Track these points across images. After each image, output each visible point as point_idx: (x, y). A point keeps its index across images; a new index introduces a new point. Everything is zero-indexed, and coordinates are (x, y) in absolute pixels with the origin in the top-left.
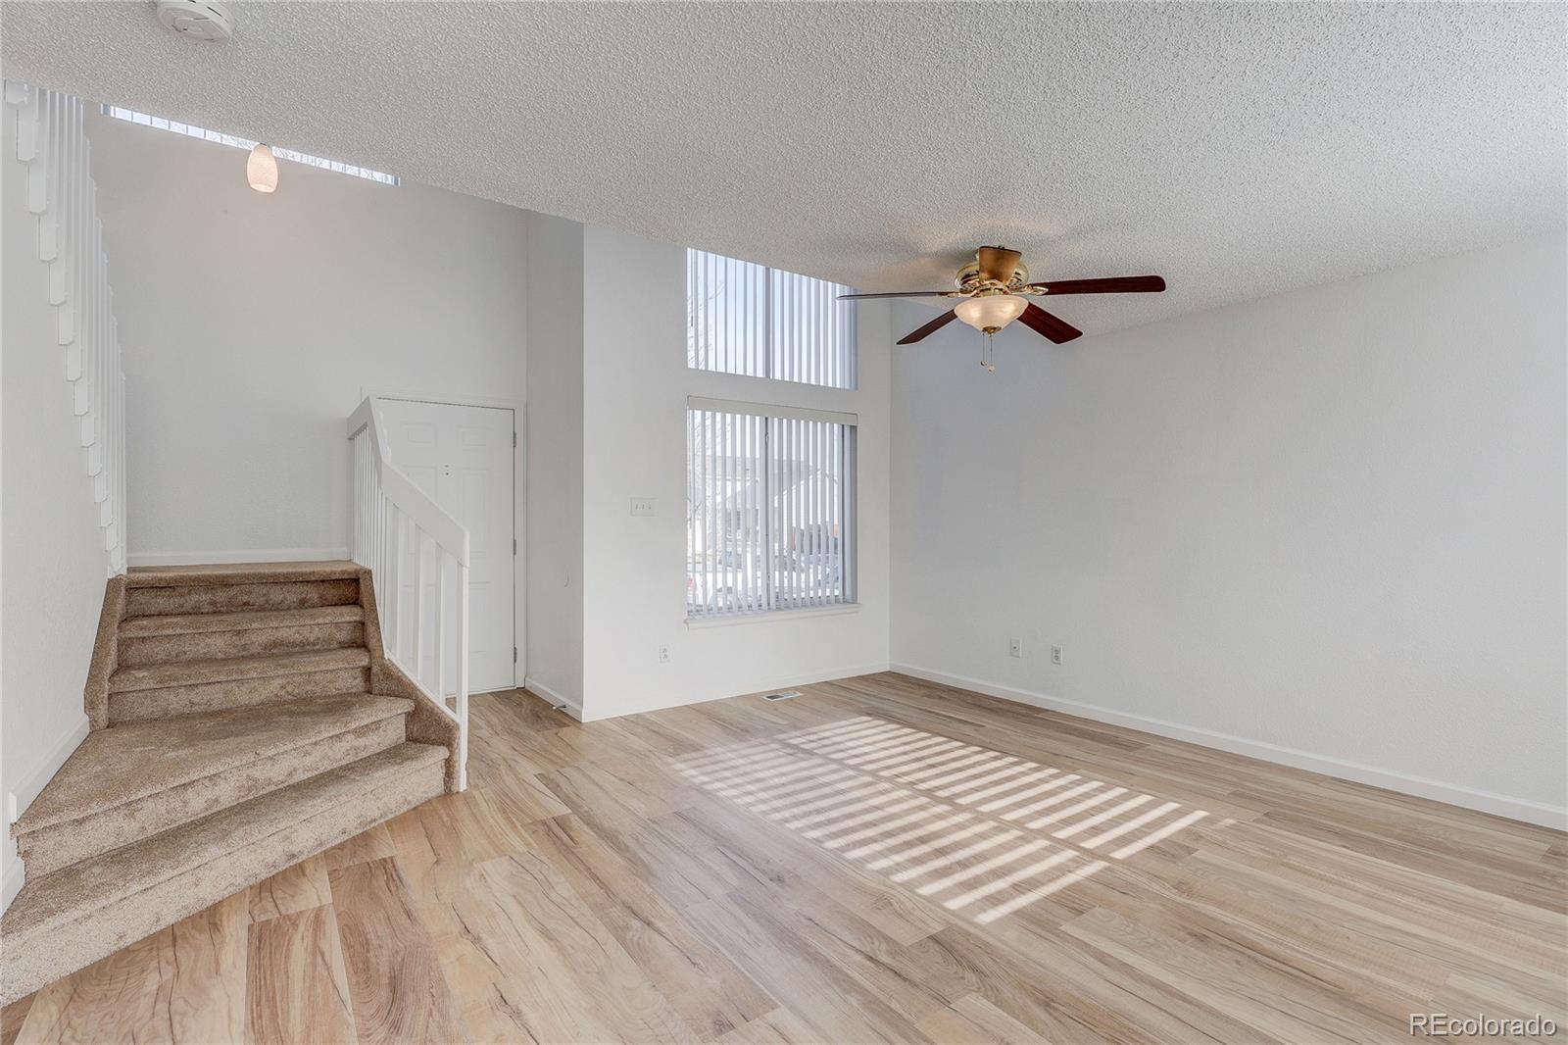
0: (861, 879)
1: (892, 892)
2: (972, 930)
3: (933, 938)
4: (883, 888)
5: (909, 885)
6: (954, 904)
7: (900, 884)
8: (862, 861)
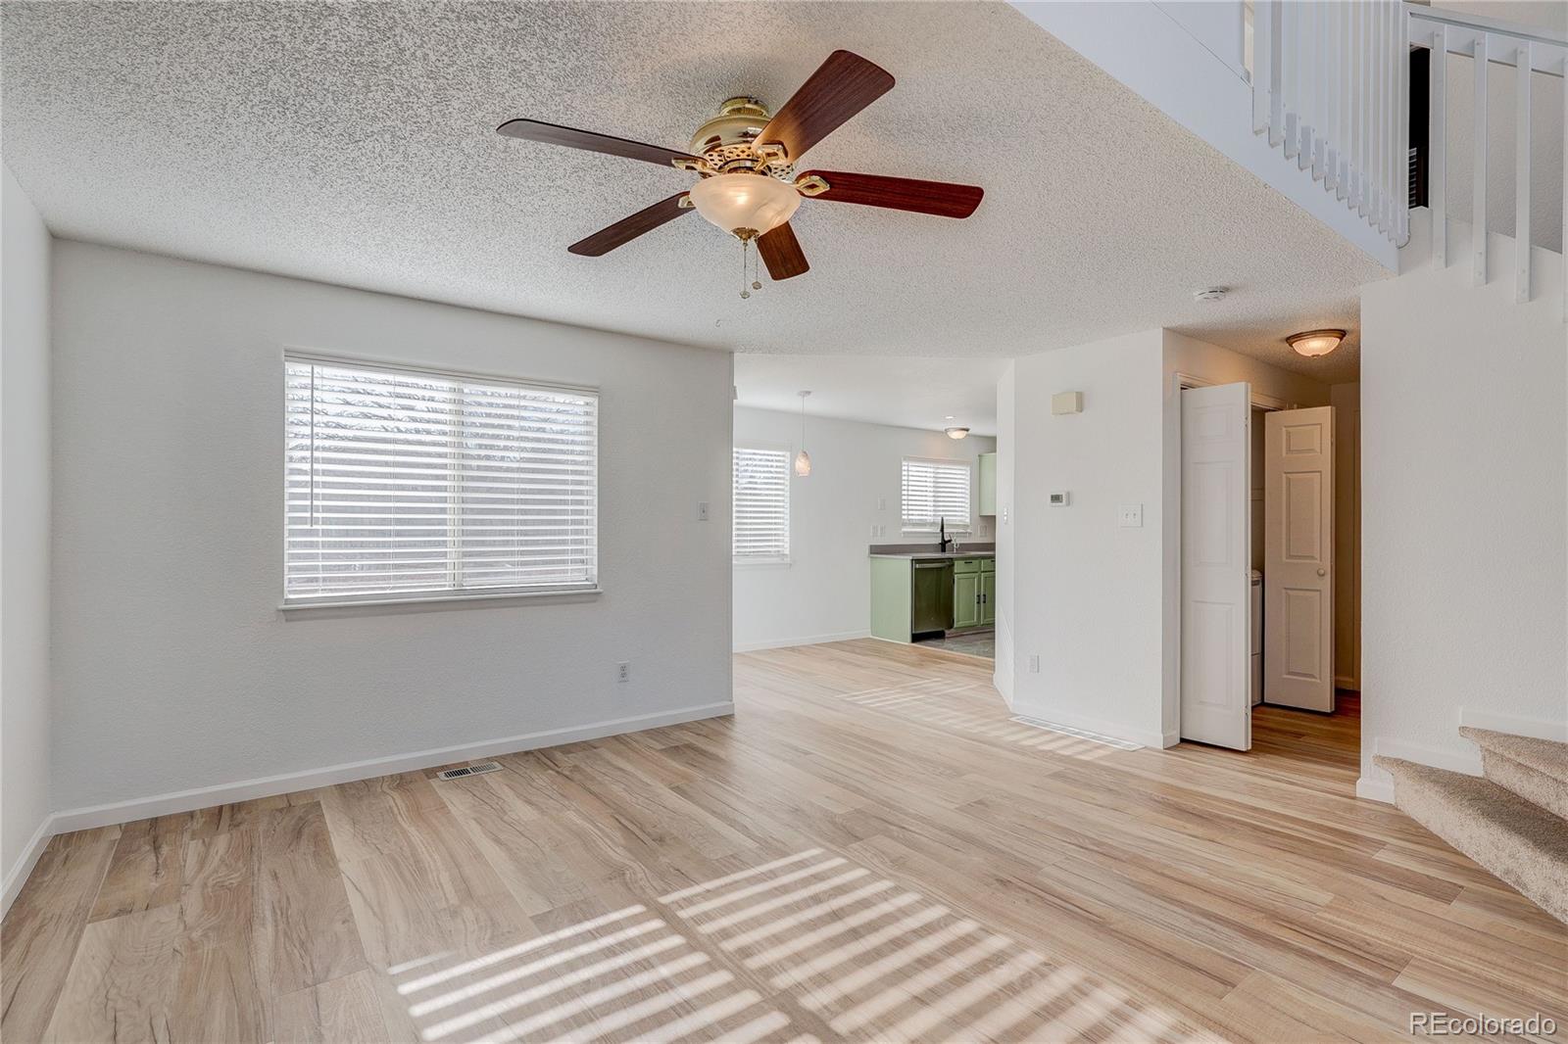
0: (921, 883)
1: (891, 872)
2: (828, 844)
3: (858, 839)
4: (901, 875)
5: (875, 877)
6: (838, 861)
7: (884, 878)
8: (927, 903)
